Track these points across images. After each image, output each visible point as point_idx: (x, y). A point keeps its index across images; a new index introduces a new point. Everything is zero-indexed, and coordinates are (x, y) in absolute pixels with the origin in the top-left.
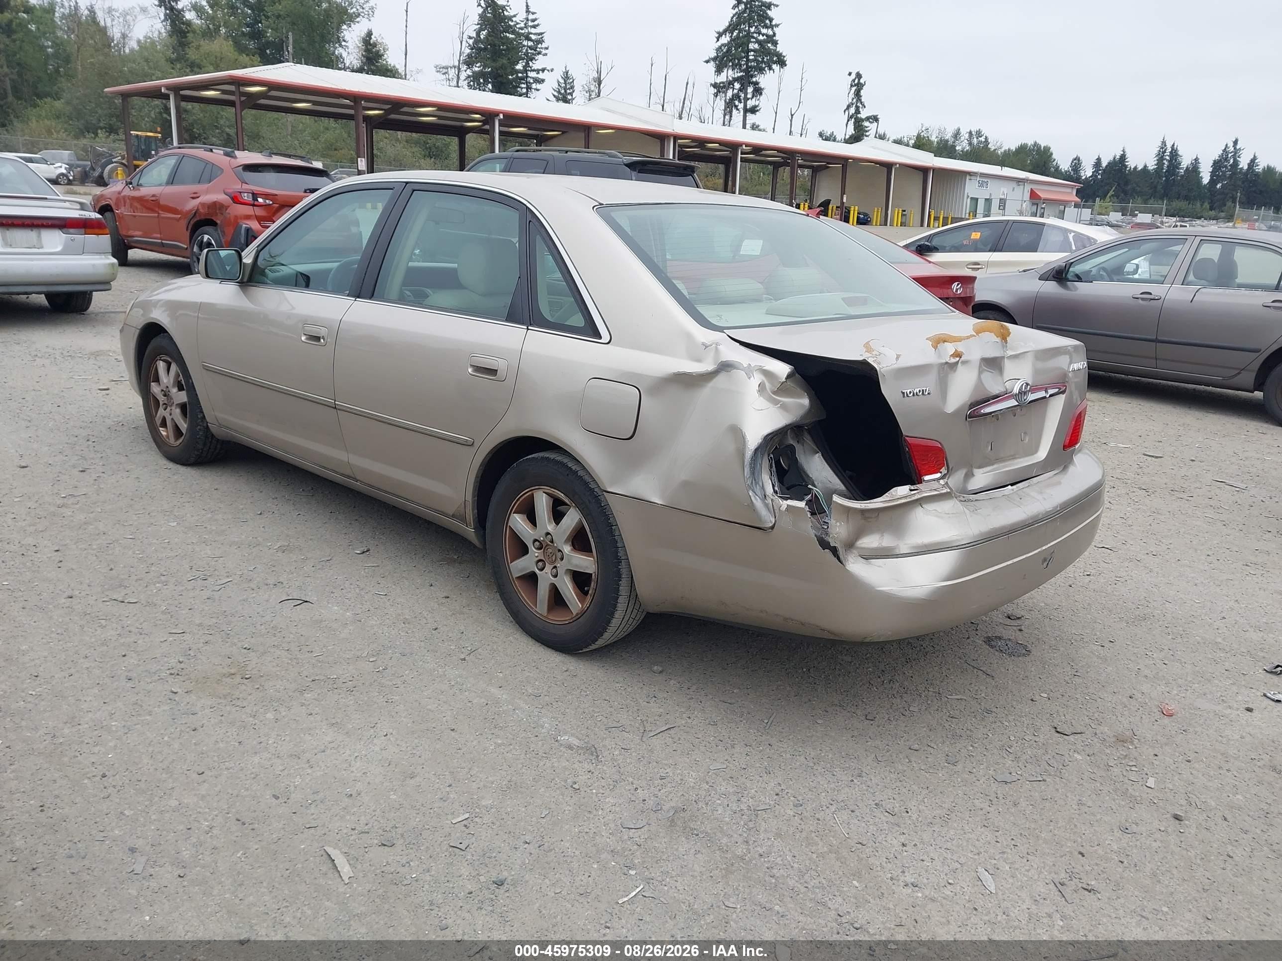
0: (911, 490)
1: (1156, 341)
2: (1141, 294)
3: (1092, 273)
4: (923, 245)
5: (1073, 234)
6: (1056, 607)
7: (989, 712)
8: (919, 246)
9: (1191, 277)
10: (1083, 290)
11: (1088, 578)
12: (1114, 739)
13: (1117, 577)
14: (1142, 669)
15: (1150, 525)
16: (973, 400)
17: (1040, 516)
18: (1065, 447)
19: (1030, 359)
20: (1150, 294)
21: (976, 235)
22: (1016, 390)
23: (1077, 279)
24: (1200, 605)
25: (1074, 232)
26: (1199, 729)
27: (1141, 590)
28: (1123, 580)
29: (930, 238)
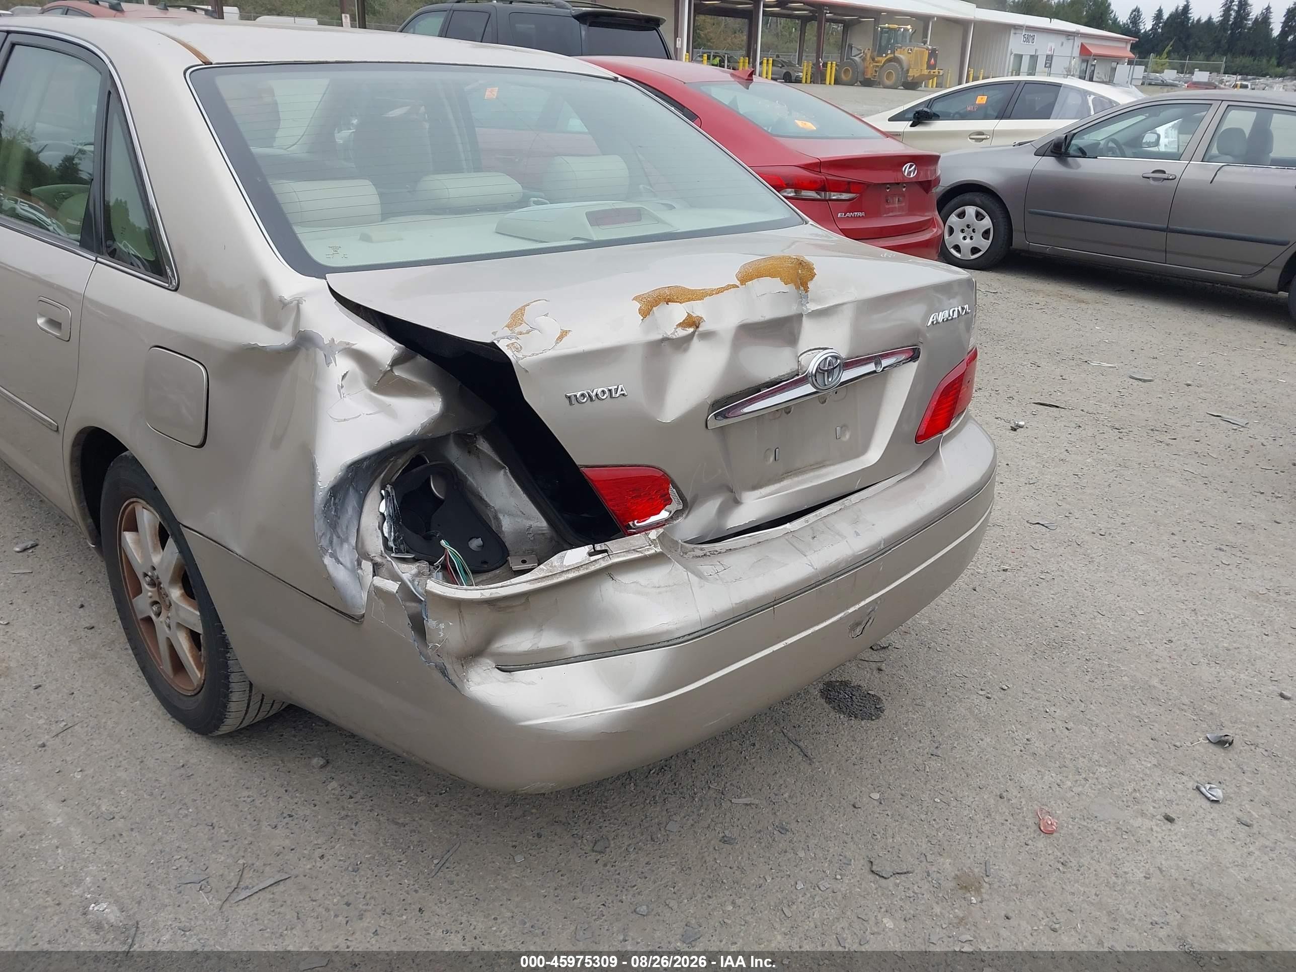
0: (591, 554)
1: (1167, 230)
2: (1153, 172)
3: (1101, 146)
4: (922, 111)
5: (1092, 97)
6: (944, 626)
7: (783, 830)
8: (918, 112)
9: (1214, 151)
10: (1087, 167)
11: (1003, 575)
12: (952, 884)
13: (1042, 572)
14: (1033, 740)
15: (1109, 486)
16: (719, 396)
17: (843, 565)
18: (919, 438)
19: (847, 316)
20: (1164, 172)
21: (982, 100)
22: (812, 368)
23: (1080, 154)
24: (1142, 618)
25: (1094, 94)
26: (1086, 860)
27: (1069, 594)
28: (1049, 577)
29: (930, 103)
